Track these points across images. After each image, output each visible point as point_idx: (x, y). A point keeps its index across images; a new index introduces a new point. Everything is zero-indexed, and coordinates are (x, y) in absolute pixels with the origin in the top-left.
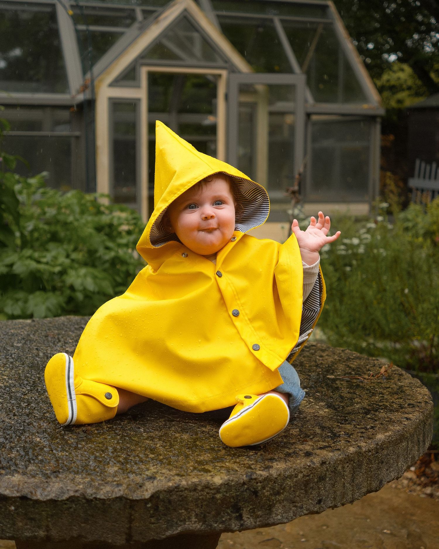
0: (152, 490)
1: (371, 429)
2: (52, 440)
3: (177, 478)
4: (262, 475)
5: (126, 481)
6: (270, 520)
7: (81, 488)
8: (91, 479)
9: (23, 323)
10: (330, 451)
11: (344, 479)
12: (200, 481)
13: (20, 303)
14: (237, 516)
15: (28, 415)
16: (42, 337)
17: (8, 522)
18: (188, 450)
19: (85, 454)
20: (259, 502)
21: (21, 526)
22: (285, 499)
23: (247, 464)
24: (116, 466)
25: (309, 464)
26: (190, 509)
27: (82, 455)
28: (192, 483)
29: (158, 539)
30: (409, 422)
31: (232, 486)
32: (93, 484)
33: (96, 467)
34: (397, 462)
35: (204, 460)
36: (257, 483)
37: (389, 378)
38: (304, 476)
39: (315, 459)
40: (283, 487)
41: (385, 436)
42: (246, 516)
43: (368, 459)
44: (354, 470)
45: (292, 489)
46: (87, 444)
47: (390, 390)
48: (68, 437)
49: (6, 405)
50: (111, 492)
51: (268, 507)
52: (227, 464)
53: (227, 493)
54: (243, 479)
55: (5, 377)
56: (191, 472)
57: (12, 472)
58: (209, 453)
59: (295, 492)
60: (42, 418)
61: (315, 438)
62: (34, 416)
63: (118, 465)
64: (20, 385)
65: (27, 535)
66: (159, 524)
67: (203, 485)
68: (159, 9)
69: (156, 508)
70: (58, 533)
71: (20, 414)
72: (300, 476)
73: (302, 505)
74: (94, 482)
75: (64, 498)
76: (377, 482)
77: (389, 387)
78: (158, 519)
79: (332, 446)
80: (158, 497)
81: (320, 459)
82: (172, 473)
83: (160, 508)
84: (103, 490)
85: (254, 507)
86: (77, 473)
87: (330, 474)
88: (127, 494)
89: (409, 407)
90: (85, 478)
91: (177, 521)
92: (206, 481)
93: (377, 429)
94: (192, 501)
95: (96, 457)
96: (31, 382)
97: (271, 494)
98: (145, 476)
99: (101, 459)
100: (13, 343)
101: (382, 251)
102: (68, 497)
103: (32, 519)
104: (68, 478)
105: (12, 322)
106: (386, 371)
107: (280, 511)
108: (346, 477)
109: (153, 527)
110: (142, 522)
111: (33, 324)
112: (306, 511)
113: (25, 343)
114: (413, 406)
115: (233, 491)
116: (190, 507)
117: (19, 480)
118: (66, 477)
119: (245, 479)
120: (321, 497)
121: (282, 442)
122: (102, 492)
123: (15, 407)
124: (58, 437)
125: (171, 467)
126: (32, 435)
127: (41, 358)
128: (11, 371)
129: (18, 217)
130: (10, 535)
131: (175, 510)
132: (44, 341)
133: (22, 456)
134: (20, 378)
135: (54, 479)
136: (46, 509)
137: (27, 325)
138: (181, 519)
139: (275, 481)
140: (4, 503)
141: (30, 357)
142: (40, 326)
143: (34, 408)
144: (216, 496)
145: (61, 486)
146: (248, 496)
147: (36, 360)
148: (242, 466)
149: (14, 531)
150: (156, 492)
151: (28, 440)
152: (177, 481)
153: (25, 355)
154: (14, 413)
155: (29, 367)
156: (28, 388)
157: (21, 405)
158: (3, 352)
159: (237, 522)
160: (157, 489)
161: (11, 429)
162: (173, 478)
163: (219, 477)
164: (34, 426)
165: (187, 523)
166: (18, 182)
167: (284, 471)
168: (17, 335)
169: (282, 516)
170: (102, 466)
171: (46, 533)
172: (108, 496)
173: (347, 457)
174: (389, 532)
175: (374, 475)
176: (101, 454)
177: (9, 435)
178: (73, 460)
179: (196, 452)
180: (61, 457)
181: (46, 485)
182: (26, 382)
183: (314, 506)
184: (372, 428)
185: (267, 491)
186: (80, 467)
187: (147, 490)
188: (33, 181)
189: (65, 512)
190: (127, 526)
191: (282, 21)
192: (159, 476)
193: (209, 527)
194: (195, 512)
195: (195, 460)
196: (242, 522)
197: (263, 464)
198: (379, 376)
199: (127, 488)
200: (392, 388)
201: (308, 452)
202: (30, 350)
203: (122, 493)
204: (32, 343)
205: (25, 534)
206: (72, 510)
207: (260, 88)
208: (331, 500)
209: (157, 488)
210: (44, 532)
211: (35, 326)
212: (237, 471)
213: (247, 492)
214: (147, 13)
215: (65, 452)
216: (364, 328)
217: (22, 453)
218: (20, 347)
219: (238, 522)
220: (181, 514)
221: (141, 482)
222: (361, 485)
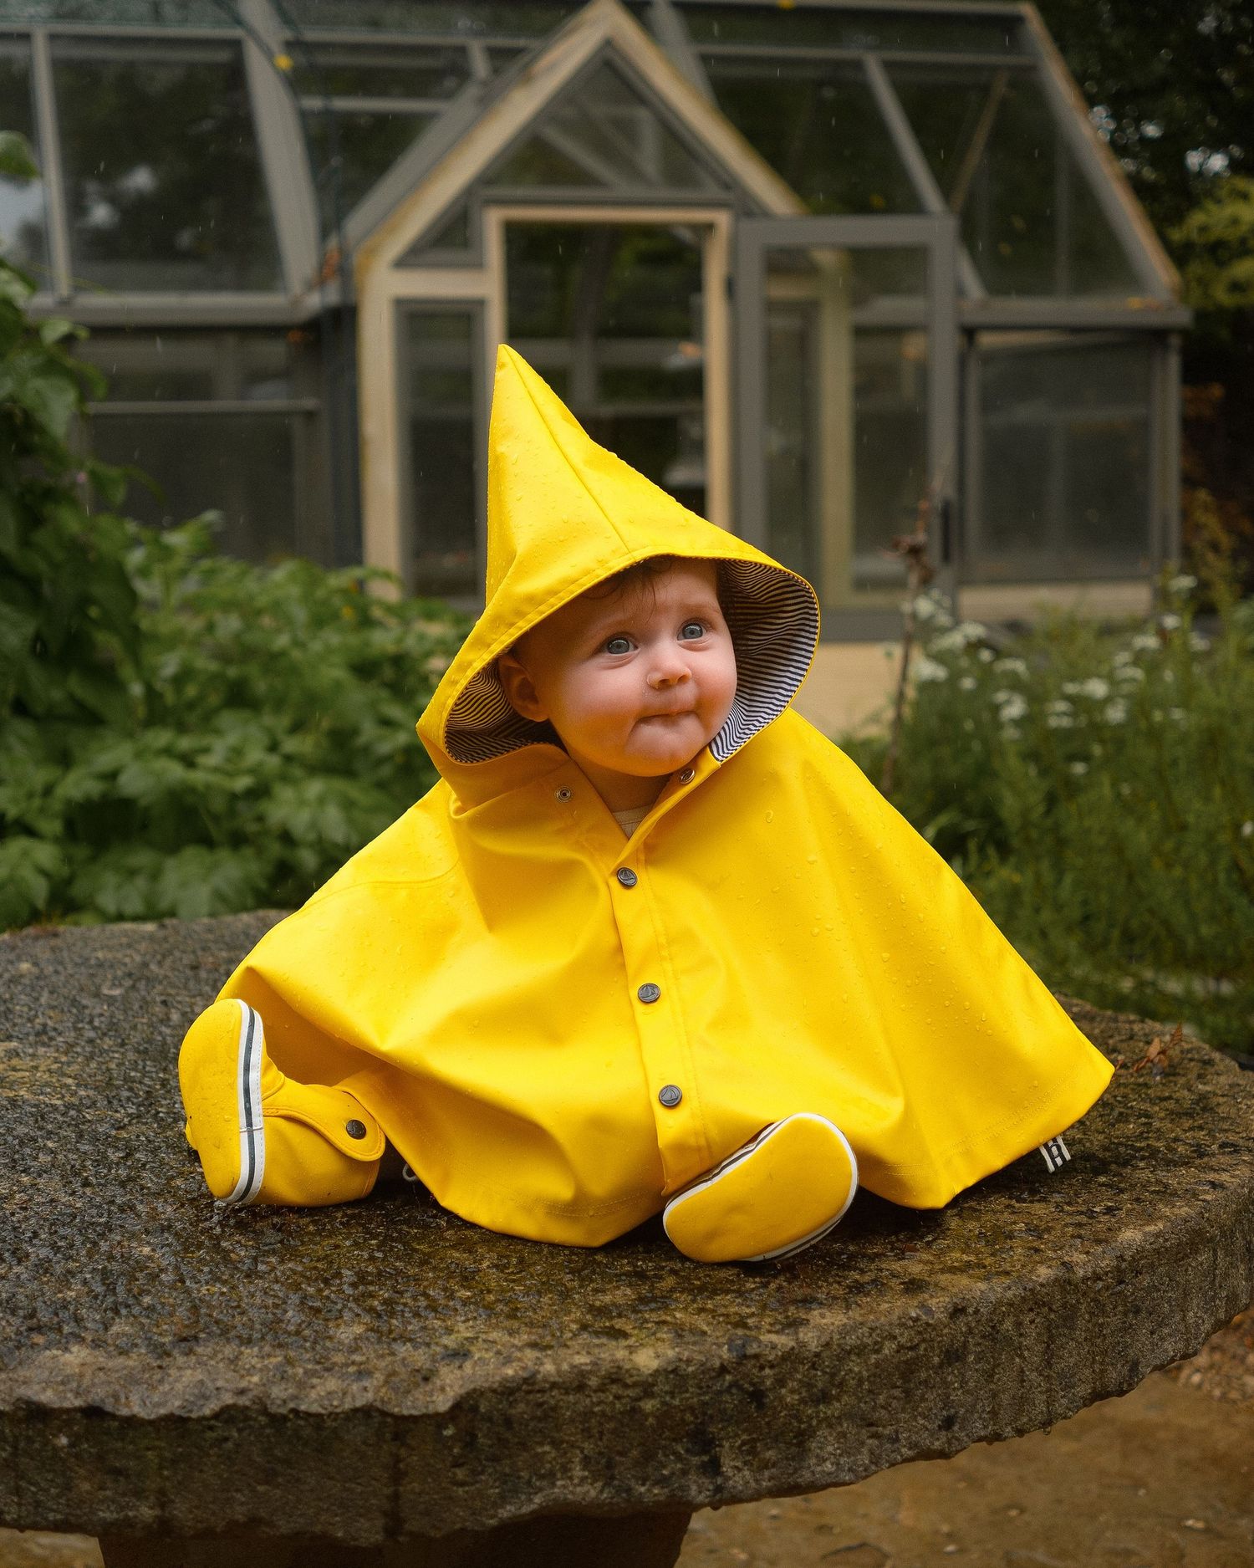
0: (456, 1388)
1: (1104, 1214)
2: (186, 1250)
3: (530, 1354)
4: (777, 1346)
5: (384, 1364)
6: (801, 1476)
7: (256, 1384)
8: (285, 1357)
9: (134, 932)
10: (978, 1278)
11: (1021, 1356)
12: (594, 1364)
13: (141, 883)
14: (703, 1462)
15: (123, 1184)
16: (181, 968)
17: (52, 1481)
18: (569, 1277)
19: (274, 1290)
20: (768, 1424)
21: (87, 1492)
22: (845, 1415)
23: (736, 1313)
24: (359, 1323)
25: (914, 1315)
26: (567, 1443)
27: (266, 1293)
28: (573, 1367)
29: (476, 1528)
30: (1220, 1194)
31: (687, 1375)
32: (290, 1371)
33: (303, 1326)
34: (1182, 1311)
35: (614, 1304)
36: (762, 1368)
37: (1171, 1072)
38: (901, 1348)
39: (935, 1301)
40: (838, 1379)
41: (1145, 1234)
42: (732, 1464)
43: (1094, 1300)
44: (1050, 1331)
45: (866, 1386)
46: (282, 1262)
47: (1171, 1105)
48: (231, 1244)
49: (65, 1156)
50: (340, 1395)
51: (795, 1437)
52: (678, 1315)
53: (673, 1397)
54: (720, 1357)
55: (70, 1081)
56: (571, 1339)
57: (64, 1341)
58: (630, 1285)
59: (874, 1394)
60: (162, 1190)
61: (939, 1241)
62: (141, 1185)
63: (367, 1319)
64: (110, 1102)
65: (105, 1519)
66: (478, 1486)
67: (603, 1373)
68: (533, 44)
69: (468, 1439)
70: (191, 1512)
71: (103, 1181)
72: (889, 1348)
73: (897, 1432)
74: (294, 1366)
75: (207, 1412)
76: (1123, 1366)
77: (1170, 1098)
78: (474, 1473)
79: (987, 1263)
80: (475, 1409)
81: (947, 1300)
82: (516, 1342)
83: (481, 1440)
84: (319, 1388)
85: (755, 1436)
86: (249, 1342)
87: (979, 1344)
88: (386, 1399)
89: (1223, 1153)
90: (269, 1356)
91: (531, 1477)
92: (613, 1361)
93: (1122, 1213)
94: (572, 1420)
95: (305, 1298)
96: (141, 1093)
97: (803, 1401)
98: (438, 1349)
99: (318, 1304)
100: (98, 988)
101: (1177, 714)
102: (217, 1409)
103: (118, 1472)
104: (220, 1356)
105: (103, 930)
106: (1162, 1052)
107: (830, 1449)
108: (1026, 1353)
109: (461, 1493)
110: (430, 1480)
111: (161, 934)
112: (910, 1449)
113: (133, 987)
114: (1236, 1149)
115: (691, 1390)
116: (567, 1438)
117: (82, 1361)
118: (216, 1353)
119: (725, 1357)
120: (953, 1411)
121: (844, 1254)
122: (313, 1394)
123: (90, 1162)
124: (203, 1243)
125: (516, 1324)
126: (129, 1240)
127: (174, 1028)
128: (88, 1065)
129: (135, 639)
130: (59, 1517)
131: (524, 1446)
132: (187, 980)
133: (96, 1297)
134: (109, 1083)
135: (181, 1360)
136: (157, 1443)
137: (143, 938)
138: (543, 1471)
139: (815, 1361)
140: (40, 1426)
141: (143, 1024)
142: (180, 939)
143: (144, 1165)
144: (642, 1404)
145: (200, 1377)
146: (736, 1406)
147: (160, 1033)
148: (721, 1319)
149: (68, 1506)
150: (468, 1394)
151: (117, 1252)
152: (530, 1363)
153: (131, 1018)
154: (86, 1178)
155: (139, 1052)
156: (130, 1111)
157: (106, 1158)
158: (70, 1012)
159: (704, 1480)
160: (472, 1386)
161: (72, 1221)
162: (519, 1354)
163: (651, 1352)
164: (137, 1215)
165: (559, 1483)
166: (136, 542)
167: (840, 1334)
168: (112, 966)
169: (838, 1464)
170: (320, 1322)
171: (157, 1512)
172: (332, 1405)
173: (1028, 1293)
174: (1200, 1525)
175: (1114, 1347)
176: (320, 1291)
177: (66, 1239)
178: (239, 1306)
179: (592, 1281)
180: (208, 1298)
181: (158, 1376)
182: (126, 1094)
183: (932, 1435)
184: (1109, 1211)
185: (792, 1391)
186: (258, 1326)
187: (443, 1389)
188: (179, 539)
189: (211, 1452)
190: (388, 1491)
191: (889, 66)
192: (480, 1350)
193: (624, 1495)
194: (582, 1452)
195: (586, 1303)
196: (719, 1481)
197: (780, 1313)
198: (1143, 1067)
199: (386, 1382)
200: (1177, 1101)
201: (914, 1279)
202: (145, 1007)
203: (370, 1396)
204: (154, 987)
205: (101, 1514)
206: (230, 1445)
207: (826, 258)
208: (984, 1420)
209: (472, 1382)
210: (152, 1508)
211: (165, 939)
212: (704, 1333)
213: (732, 1395)
214: (501, 57)
215: (218, 1285)
216: (1129, 938)
217: (99, 1289)
218: (119, 999)
219: (707, 1481)
220: (540, 1458)
221: (428, 1365)
222: (1073, 1376)
